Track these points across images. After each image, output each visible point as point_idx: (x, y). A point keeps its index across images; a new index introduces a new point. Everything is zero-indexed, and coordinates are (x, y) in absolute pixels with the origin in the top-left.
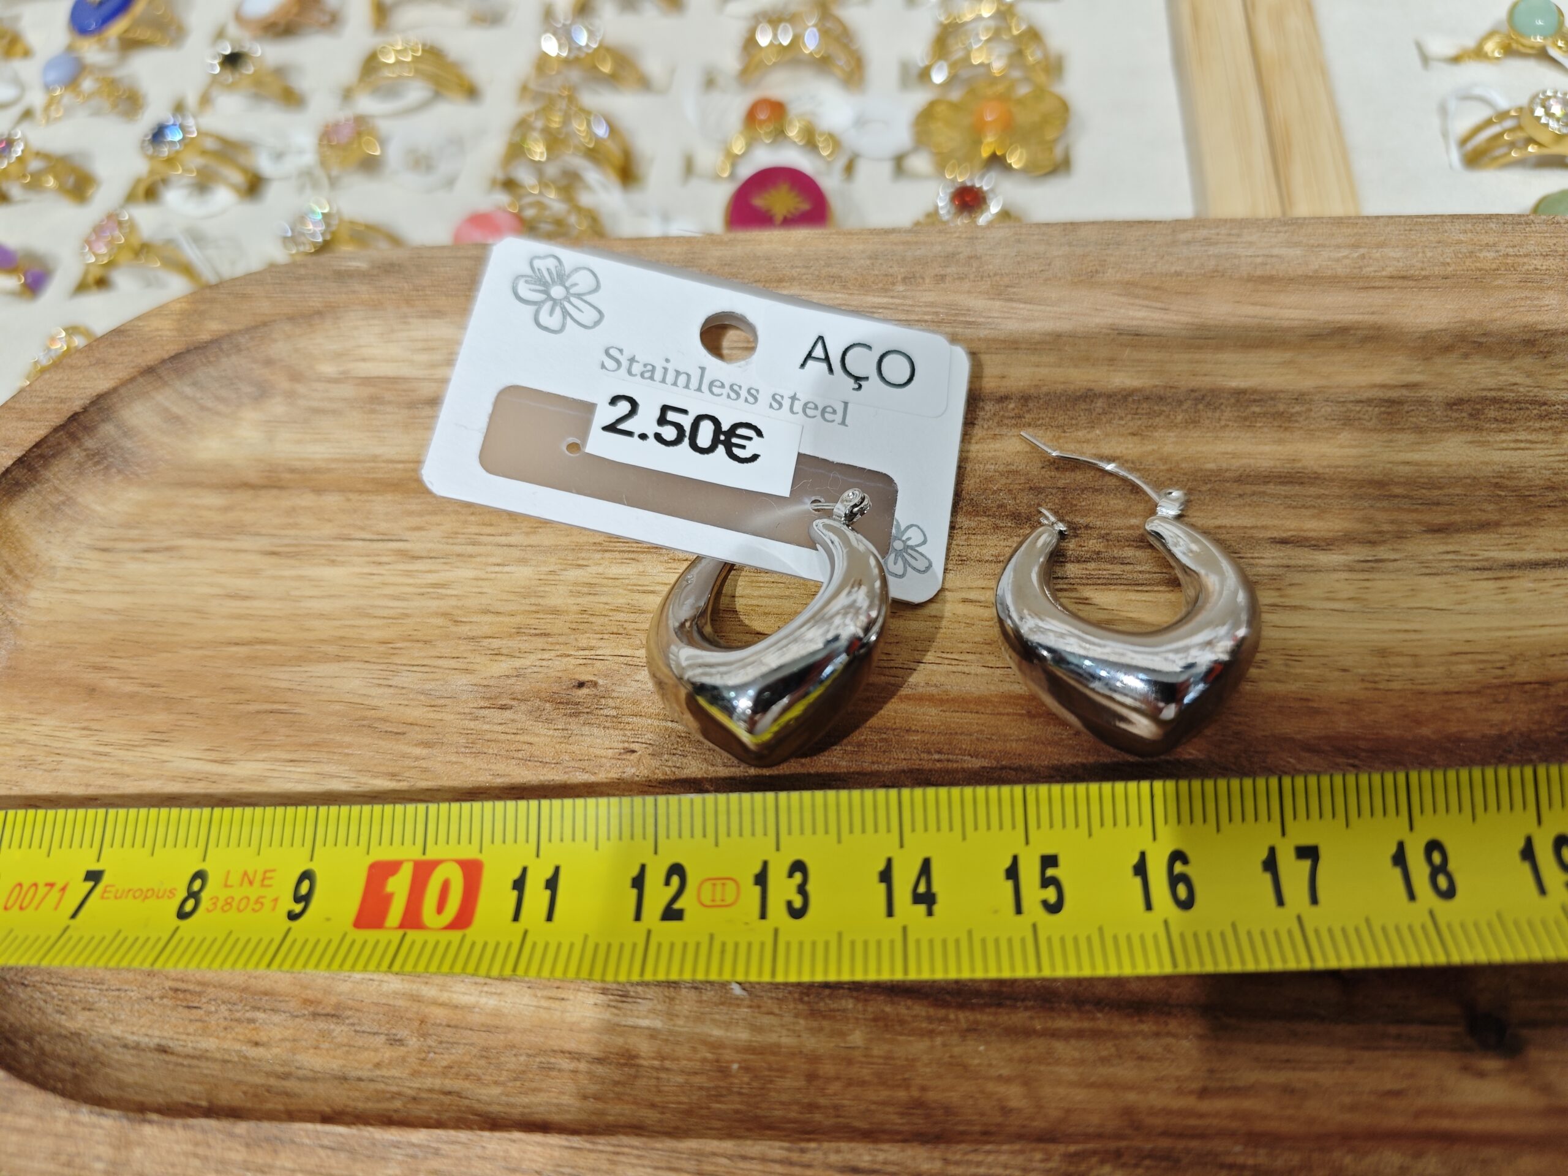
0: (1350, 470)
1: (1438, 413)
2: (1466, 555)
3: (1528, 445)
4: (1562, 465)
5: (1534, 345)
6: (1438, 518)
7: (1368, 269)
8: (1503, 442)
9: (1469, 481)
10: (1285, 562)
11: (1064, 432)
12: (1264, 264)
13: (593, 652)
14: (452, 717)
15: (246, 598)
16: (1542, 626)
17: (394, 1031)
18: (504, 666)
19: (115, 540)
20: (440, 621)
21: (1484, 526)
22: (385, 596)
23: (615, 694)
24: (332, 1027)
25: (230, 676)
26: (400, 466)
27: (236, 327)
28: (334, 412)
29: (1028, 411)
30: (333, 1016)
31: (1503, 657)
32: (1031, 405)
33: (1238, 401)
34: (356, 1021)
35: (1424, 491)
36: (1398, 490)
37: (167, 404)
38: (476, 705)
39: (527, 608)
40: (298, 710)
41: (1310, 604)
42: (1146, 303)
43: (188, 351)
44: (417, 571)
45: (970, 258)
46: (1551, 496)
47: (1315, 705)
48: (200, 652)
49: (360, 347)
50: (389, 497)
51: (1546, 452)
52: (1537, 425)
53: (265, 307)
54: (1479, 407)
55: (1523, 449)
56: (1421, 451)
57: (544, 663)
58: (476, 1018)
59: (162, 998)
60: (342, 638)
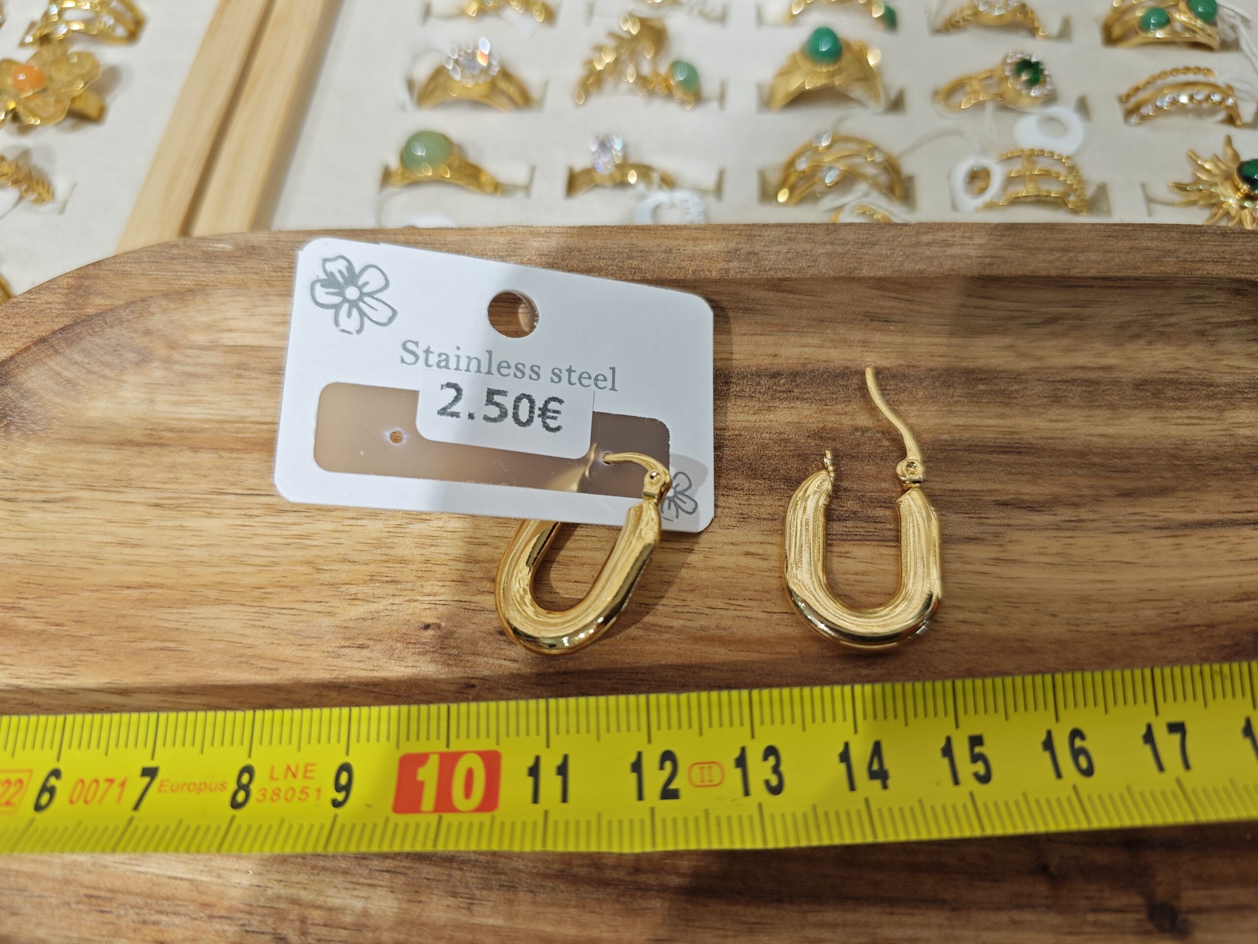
0: (1058, 441)
1: (1128, 392)
2: (1149, 516)
3: (1198, 421)
4: (1225, 439)
5: (1203, 335)
6: (1127, 484)
7: (1075, 270)
8: (1179, 418)
9: (1151, 452)
10: (1006, 521)
11: (826, 405)
12: (991, 264)
13: (436, 598)
14: (317, 655)
15: (135, 546)
16: (1209, 577)
17: (279, 931)
18: (360, 610)
19: (17, 491)
20: (304, 569)
21: (1163, 491)
22: (257, 545)
23: (456, 636)
24: (226, 928)
25: (124, 616)
26: (265, 427)
27: (117, 303)
28: (206, 376)
29: (797, 386)
30: (226, 918)
31: (1178, 603)
32: (798, 380)
33: (968, 380)
34: (247, 922)
35: (1116, 460)
36: (1096, 460)
37: (58, 369)
38: (337, 644)
39: (379, 558)
40: (184, 648)
41: (1026, 559)
42: (894, 295)
43: (76, 323)
44: (283, 523)
45: (749, 253)
46: (1216, 465)
47: (1029, 645)
48: (96, 595)
49: (227, 319)
50: (256, 455)
51: (1212, 427)
52: (1205, 404)
53: (143, 284)
54: (1160, 387)
55: (1194, 424)
56: (1114, 425)
57: (395, 607)
58: (348, 919)
59: (78, 903)
60: (219, 583)
